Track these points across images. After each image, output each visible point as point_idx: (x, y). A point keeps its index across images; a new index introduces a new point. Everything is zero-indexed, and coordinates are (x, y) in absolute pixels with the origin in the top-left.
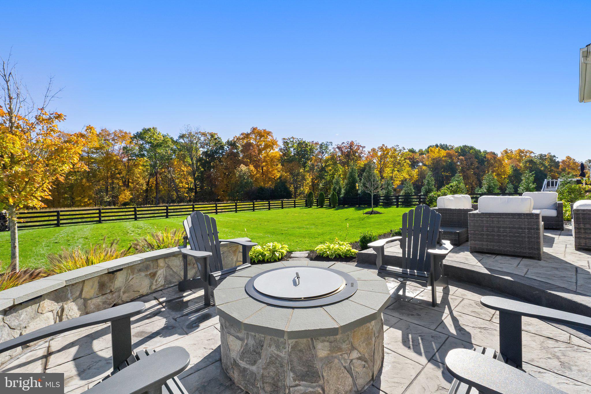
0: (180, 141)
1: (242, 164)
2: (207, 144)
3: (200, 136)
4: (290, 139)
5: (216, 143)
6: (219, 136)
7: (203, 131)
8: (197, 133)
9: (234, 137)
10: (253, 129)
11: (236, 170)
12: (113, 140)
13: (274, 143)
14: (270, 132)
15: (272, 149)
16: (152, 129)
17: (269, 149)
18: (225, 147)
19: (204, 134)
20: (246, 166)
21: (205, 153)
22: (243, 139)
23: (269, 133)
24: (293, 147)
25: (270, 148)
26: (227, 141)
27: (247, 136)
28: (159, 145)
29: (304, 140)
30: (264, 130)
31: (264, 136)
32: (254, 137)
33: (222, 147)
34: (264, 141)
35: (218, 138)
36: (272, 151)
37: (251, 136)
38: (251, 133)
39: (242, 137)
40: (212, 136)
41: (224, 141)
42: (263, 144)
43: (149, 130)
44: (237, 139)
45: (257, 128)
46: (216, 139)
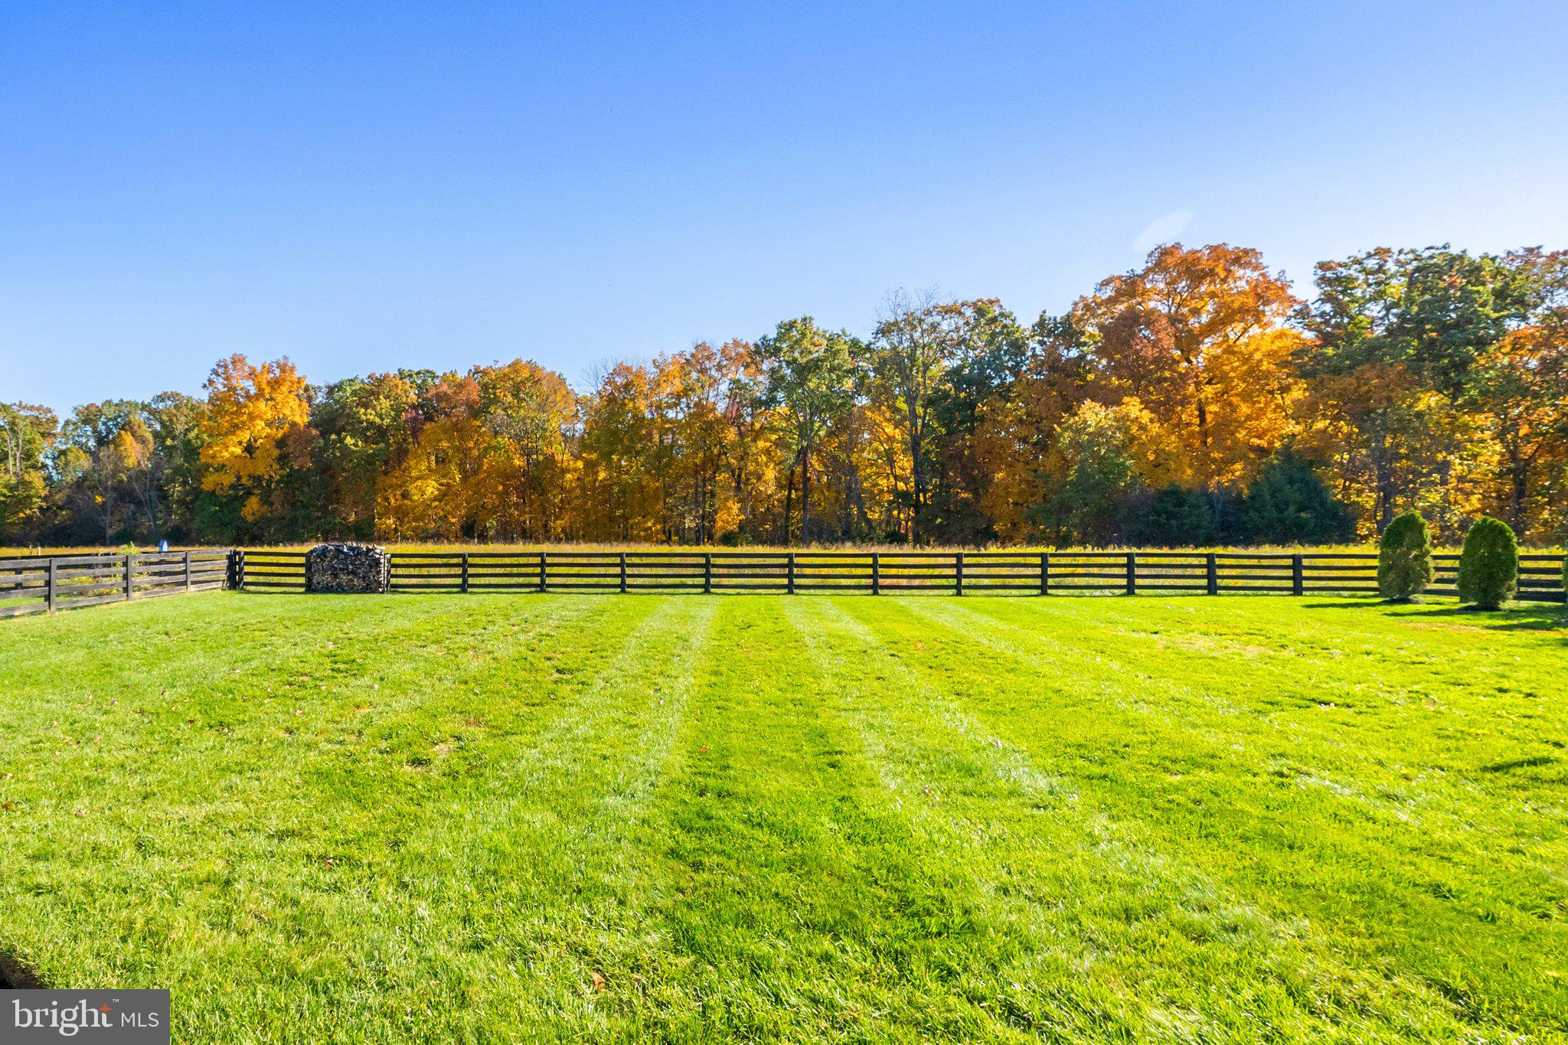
0: (878, 344)
1: (1088, 402)
2: (962, 342)
3: (938, 318)
4: (1360, 263)
5: (993, 335)
6: (1007, 310)
7: (946, 301)
8: (929, 313)
9: (1076, 304)
10: (1162, 254)
11: (1059, 424)
12: (719, 367)
13: (1269, 292)
14: (1246, 252)
15: (1258, 321)
16: (799, 321)
17: (1239, 327)
18: (1032, 344)
19: (948, 311)
20: (1107, 403)
21: (954, 374)
22: (1112, 301)
23: (1242, 258)
24: (1379, 296)
25: (1242, 320)
26: (1037, 319)
27: (1130, 287)
28: (814, 366)
29: (1454, 250)
30: (1213, 249)
31: (1212, 273)
32: (1162, 286)
33: (1017, 348)
34: (1213, 295)
35: (1002, 315)
36: (1255, 330)
37: (1148, 286)
38: (1148, 271)
39: (1108, 292)
40: (980, 312)
41: (1026, 321)
42: (1210, 307)
43: (792, 325)
44: (1087, 307)
45: (1177, 246)
46: (994, 320)
